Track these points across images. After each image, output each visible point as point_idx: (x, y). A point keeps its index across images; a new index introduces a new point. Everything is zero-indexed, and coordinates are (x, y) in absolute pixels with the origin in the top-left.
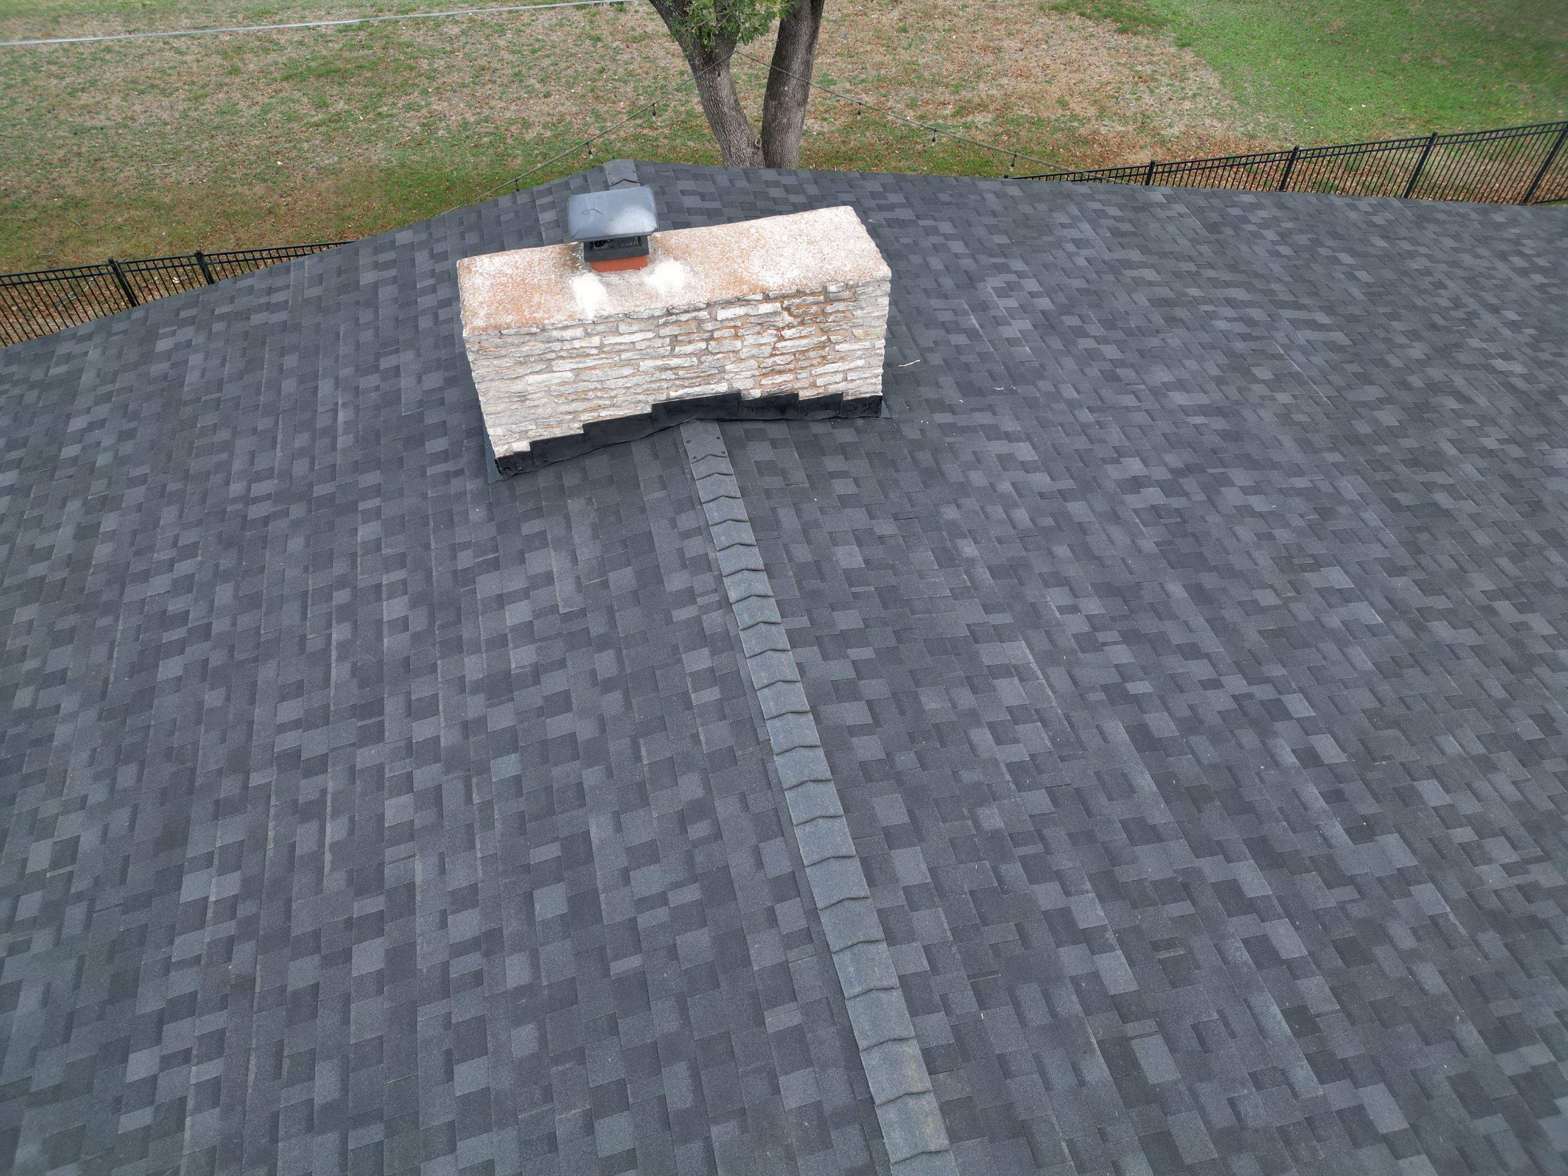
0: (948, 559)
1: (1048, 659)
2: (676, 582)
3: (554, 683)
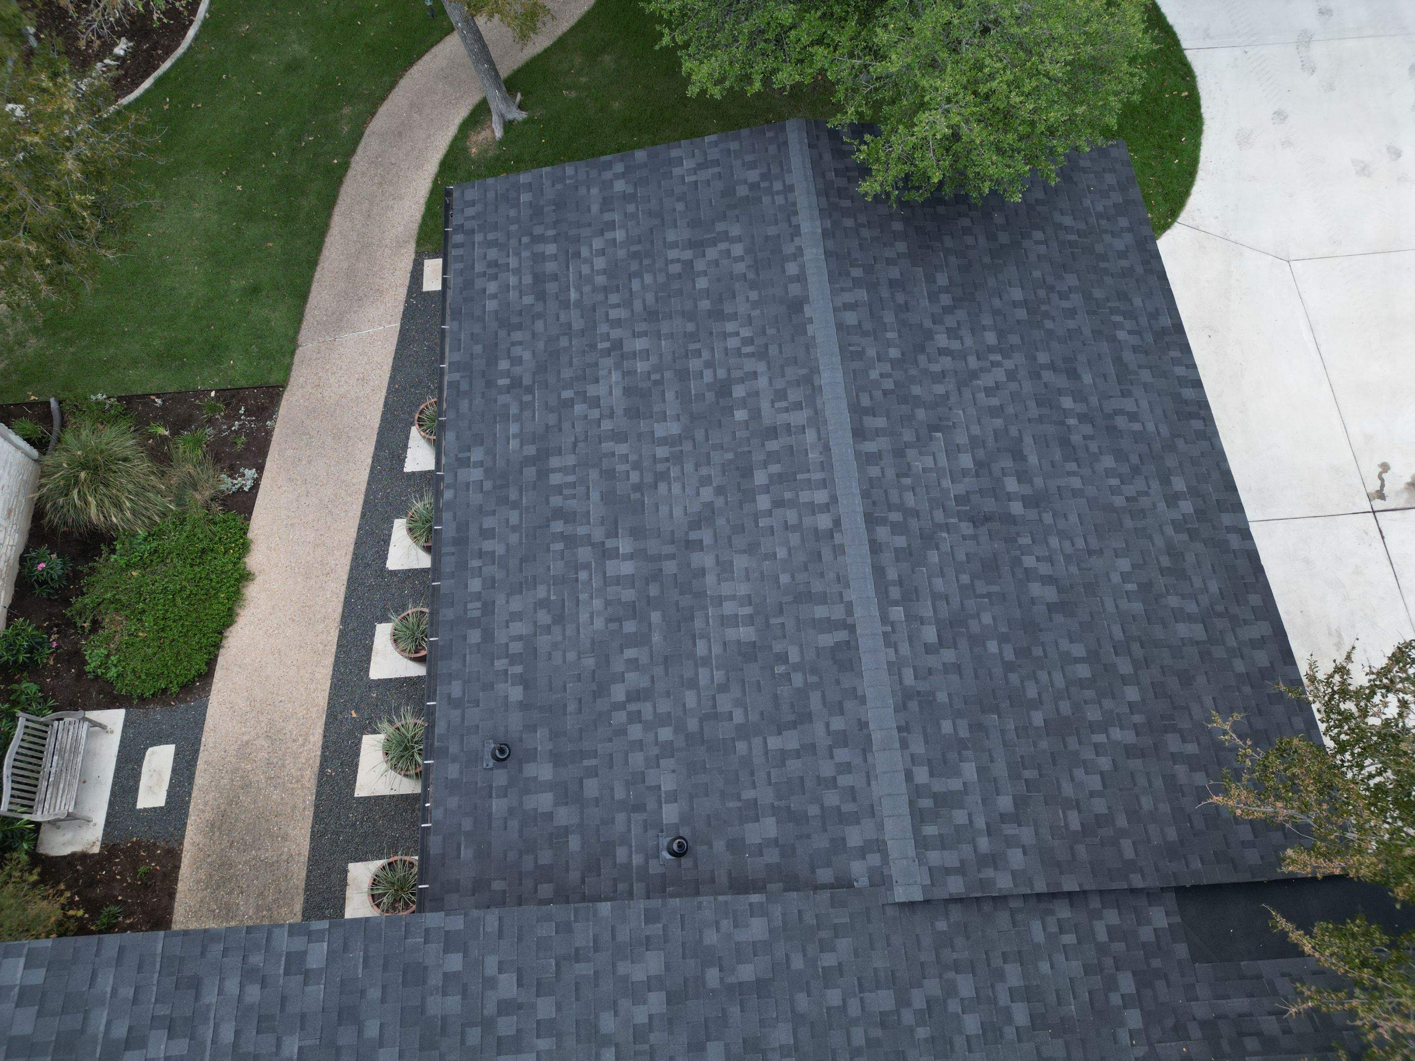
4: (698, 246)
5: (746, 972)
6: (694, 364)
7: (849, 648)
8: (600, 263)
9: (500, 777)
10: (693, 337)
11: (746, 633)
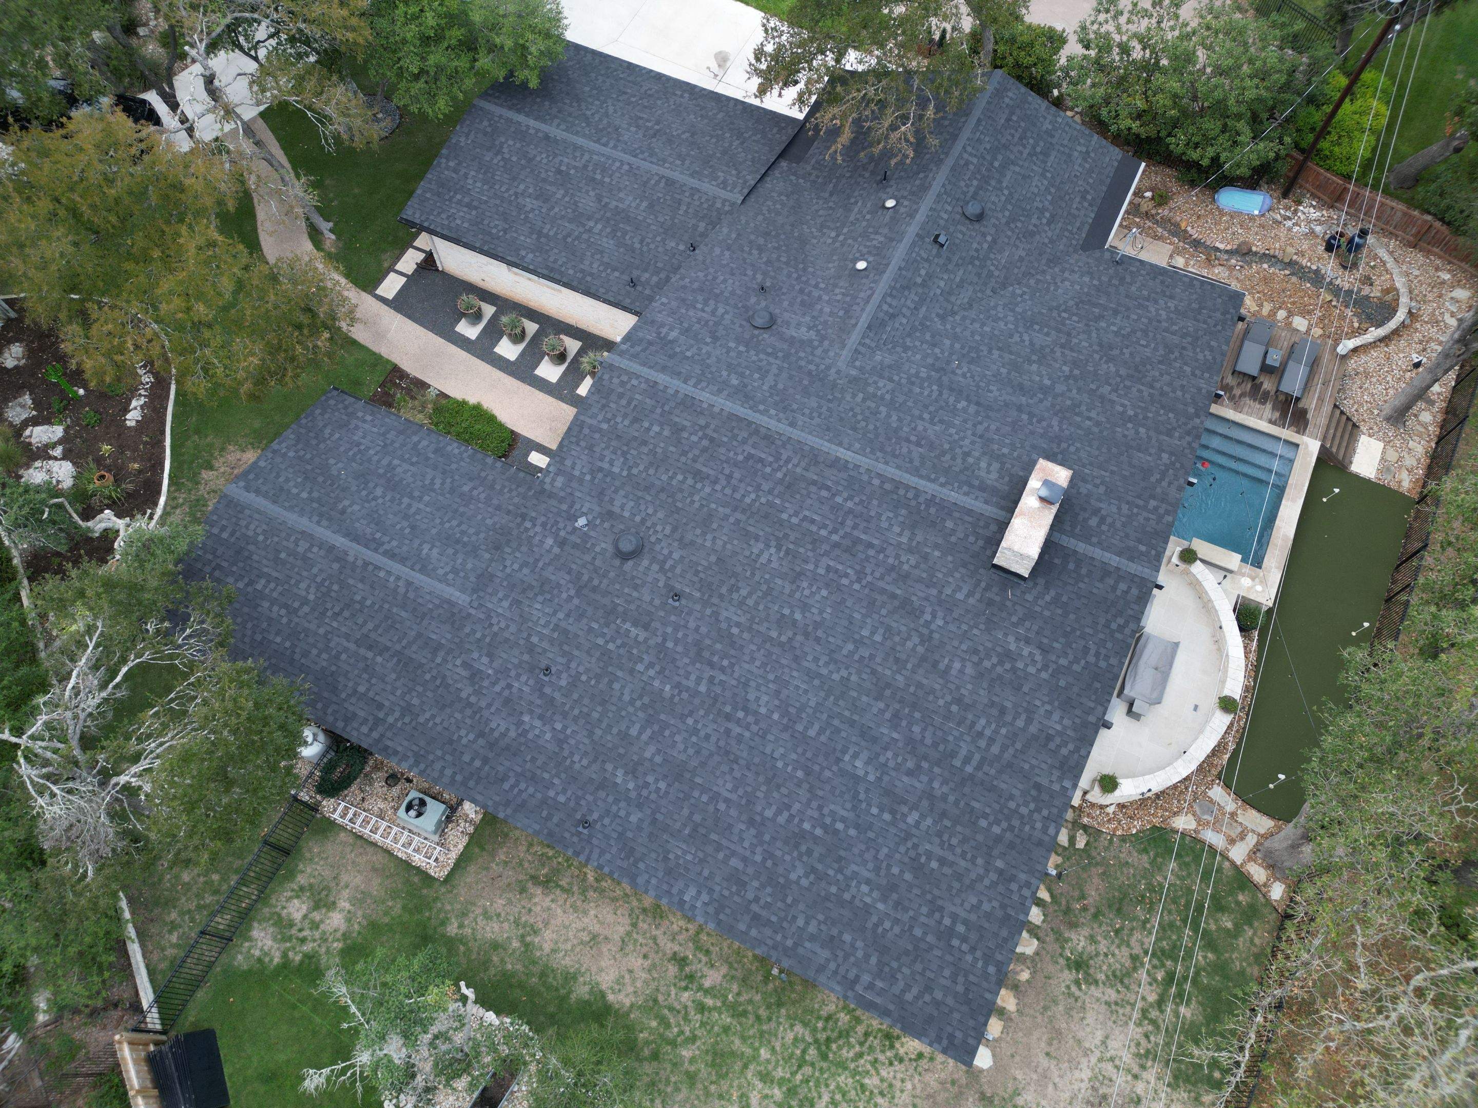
0: (936, 546)
1: (900, 544)
2: (965, 488)
3: (959, 461)
4: (499, 152)
5: (734, 236)
6: (543, 175)
7: (668, 179)
8: (479, 184)
9: (639, 288)
10: (532, 171)
11: (645, 204)
